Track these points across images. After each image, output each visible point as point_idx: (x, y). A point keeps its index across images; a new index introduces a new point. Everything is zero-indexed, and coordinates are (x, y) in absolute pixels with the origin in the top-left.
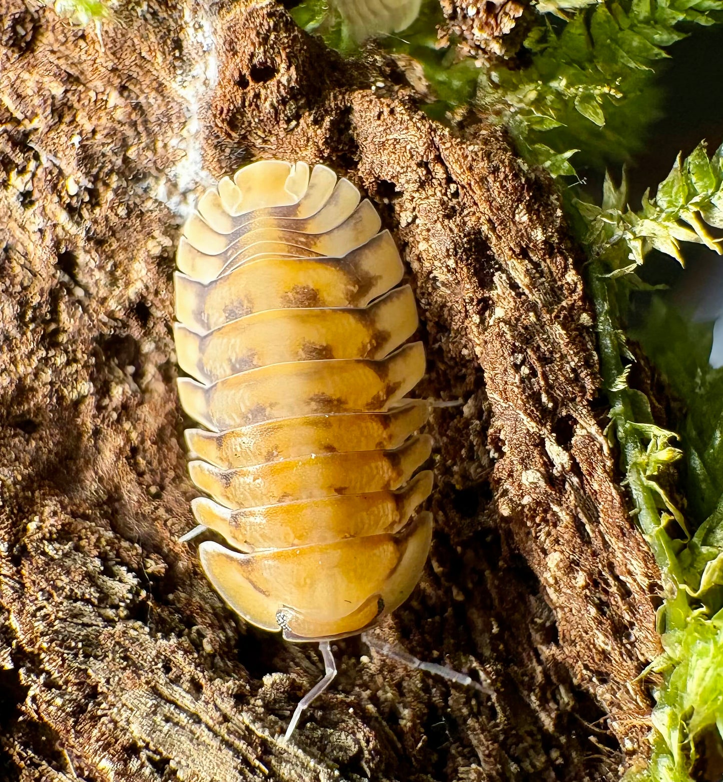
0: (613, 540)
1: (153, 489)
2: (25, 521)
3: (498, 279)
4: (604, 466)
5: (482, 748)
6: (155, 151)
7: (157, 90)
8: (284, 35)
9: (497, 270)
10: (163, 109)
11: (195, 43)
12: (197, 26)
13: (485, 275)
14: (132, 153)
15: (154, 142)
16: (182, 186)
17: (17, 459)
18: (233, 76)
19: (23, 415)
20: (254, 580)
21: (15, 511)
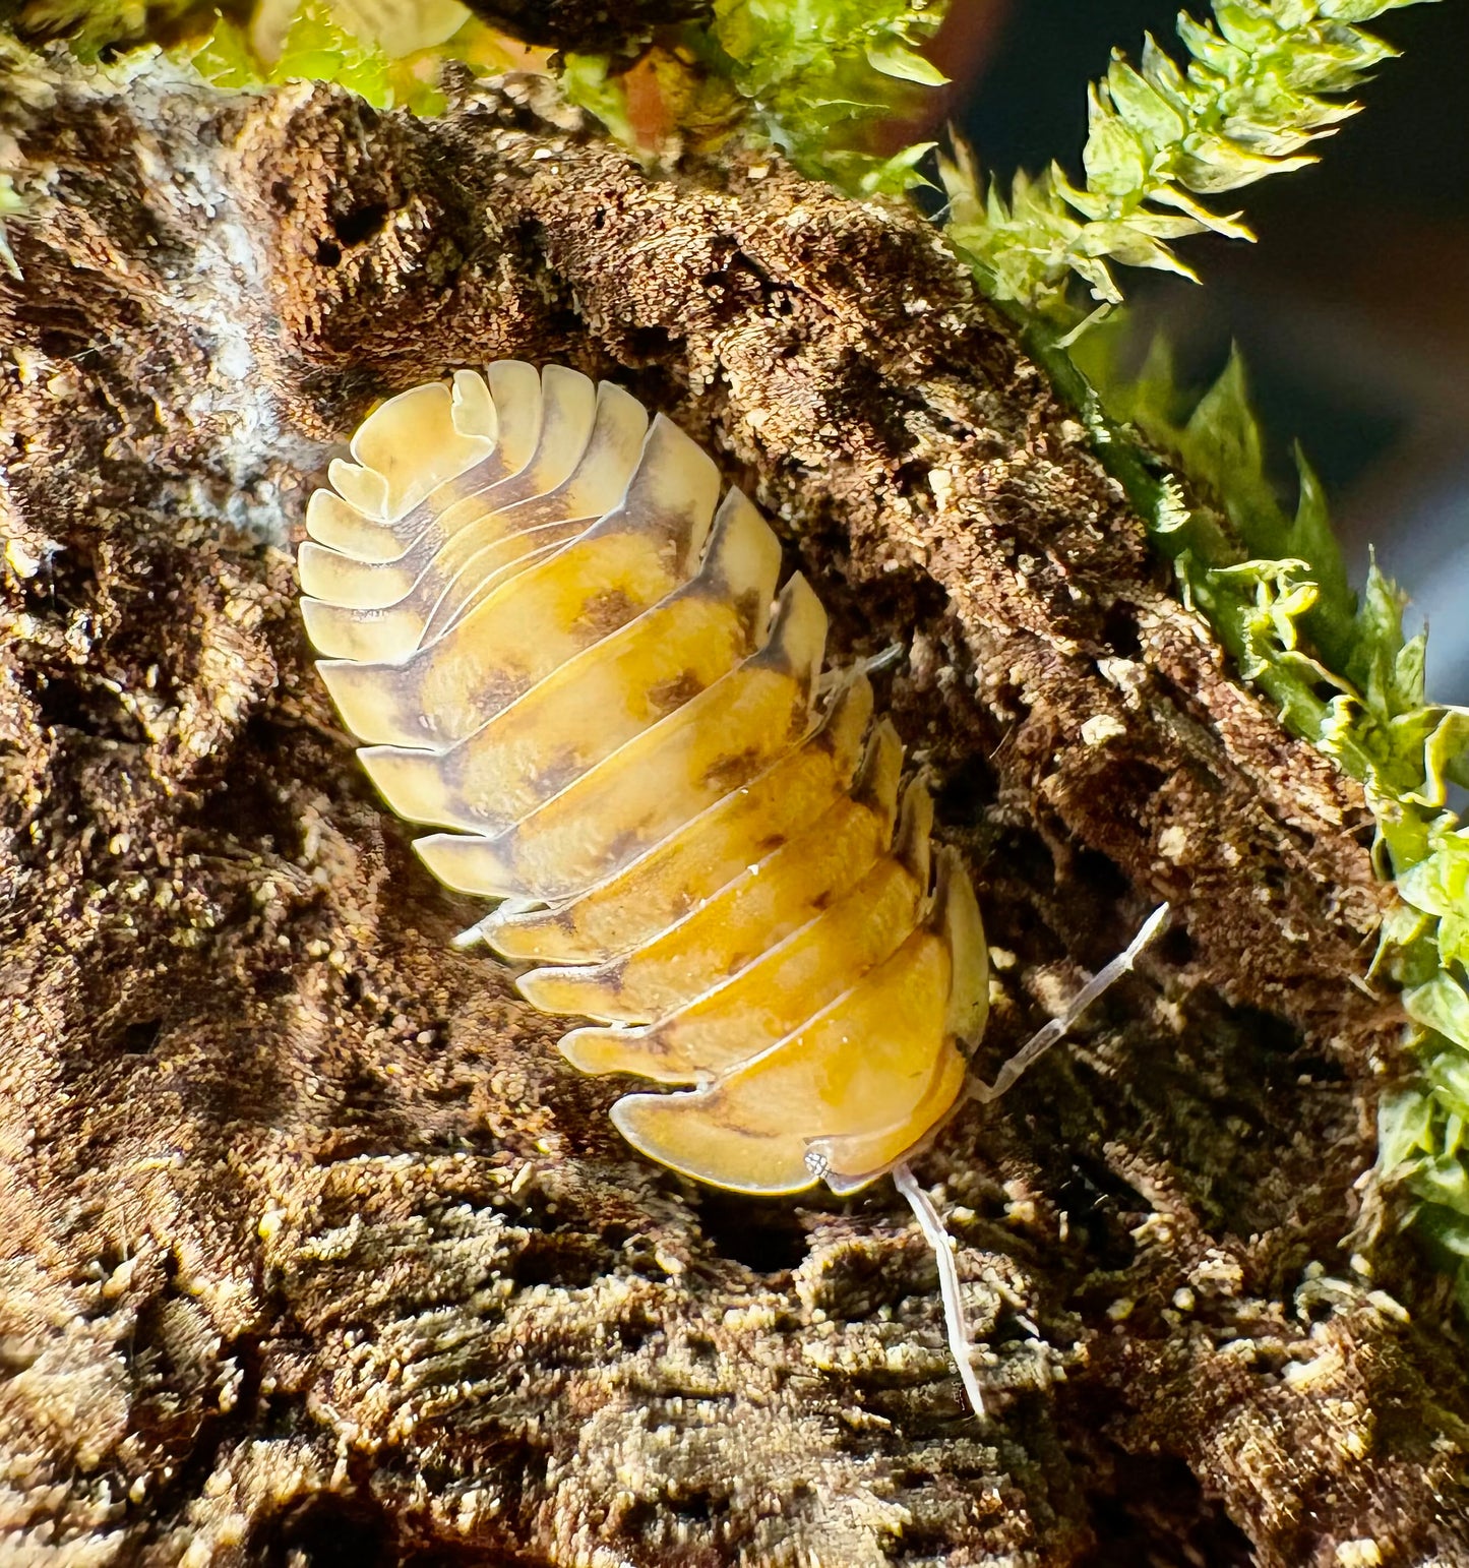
0: (1261, 771)
1: (425, 1038)
2: (251, 1221)
3: (915, 422)
4: (1210, 662)
5: (1147, 1181)
6: (159, 429)
7: (122, 318)
8: (370, 138)
9: (904, 410)
10: (148, 349)
11: (187, 211)
12: (180, 178)
13: (891, 426)
14: (113, 451)
15: (151, 415)
16: (238, 476)
17: (158, 1111)
18: (304, 251)
19: (119, 1023)
20: (739, 1123)
21: (223, 1213)
